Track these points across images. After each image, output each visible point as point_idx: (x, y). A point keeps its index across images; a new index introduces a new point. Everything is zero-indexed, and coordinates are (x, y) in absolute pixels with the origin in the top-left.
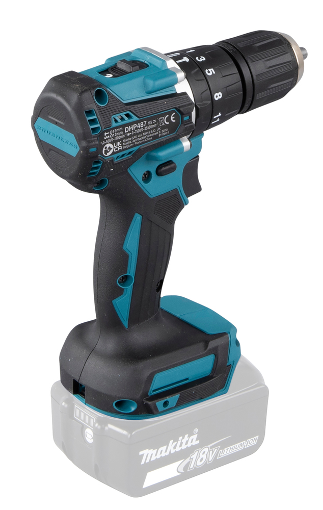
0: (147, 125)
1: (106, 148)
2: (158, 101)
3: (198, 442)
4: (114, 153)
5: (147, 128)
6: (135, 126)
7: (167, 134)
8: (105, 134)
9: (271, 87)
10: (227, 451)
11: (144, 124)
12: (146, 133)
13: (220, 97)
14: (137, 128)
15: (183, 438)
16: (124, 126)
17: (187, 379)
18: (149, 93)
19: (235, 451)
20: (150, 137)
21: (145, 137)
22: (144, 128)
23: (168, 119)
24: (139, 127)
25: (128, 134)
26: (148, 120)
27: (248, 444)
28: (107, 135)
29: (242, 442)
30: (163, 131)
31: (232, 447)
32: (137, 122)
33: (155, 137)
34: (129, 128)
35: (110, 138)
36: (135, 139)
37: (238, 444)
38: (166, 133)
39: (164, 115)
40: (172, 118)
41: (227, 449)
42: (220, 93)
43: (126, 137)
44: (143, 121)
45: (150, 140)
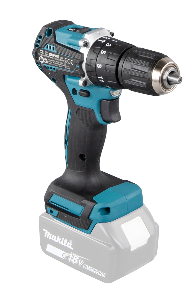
0: (59, 58)
1: (40, 58)
2: (67, 49)
3: (72, 249)
4: (44, 63)
5: (59, 60)
6: (53, 55)
7: (69, 70)
8: (40, 50)
9: (132, 80)
10: (88, 268)
11: (58, 56)
12: (58, 62)
13: (101, 67)
14: (54, 57)
15: (64, 240)
16: (49, 52)
17: (68, 209)
18: (69, 44)
19: (92, 271)
20: (61, 66)
21: (58, 64)
22: (58, 58)
23: (69, 61)
24: (56, 57)
25: (51, 58)
26: (60, 56)
27: (100, 274)
28: (41, 51)
29: (97, 270)
30: (67, 66)
31: (91, 267)
32: (55, 54)
33: (63, 67)
34: (51, 55)
35: (42, 54)
36: (54, 62)
37: (94, 269)
38: (68, 68)
39: (68, 58)
40: (71, 62)
41: (88, 267)
42: (101, 65)
43: (49, 58)
44: (58, 54)
45: (61, 68)
